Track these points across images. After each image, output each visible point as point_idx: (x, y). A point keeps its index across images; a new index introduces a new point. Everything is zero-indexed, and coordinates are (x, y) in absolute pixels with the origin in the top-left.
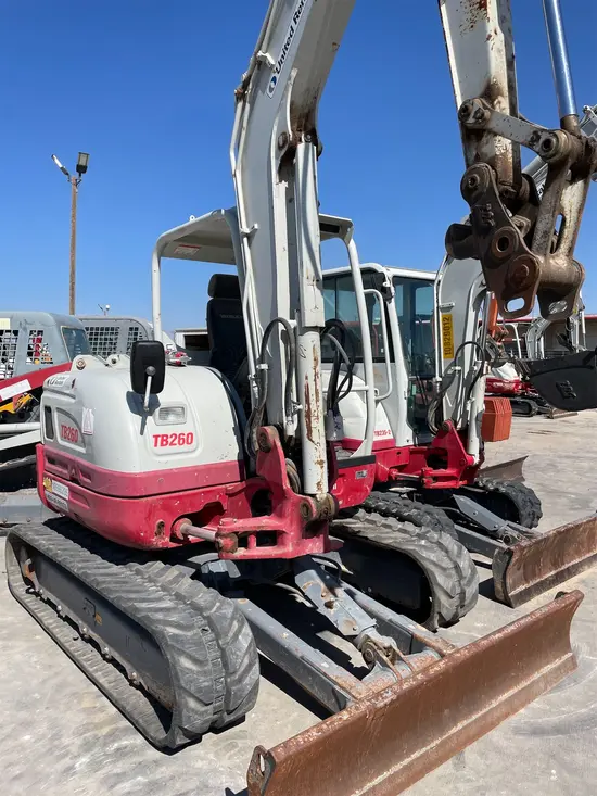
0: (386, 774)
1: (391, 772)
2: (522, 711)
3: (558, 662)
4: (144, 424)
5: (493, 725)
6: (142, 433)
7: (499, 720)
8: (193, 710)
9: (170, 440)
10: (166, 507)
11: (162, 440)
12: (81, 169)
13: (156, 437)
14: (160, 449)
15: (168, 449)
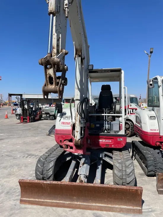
0: (51, 201)
1: (53, 201)
2: (105, 212)
3: (131, 207)
4: (61, 119)
5: (90, 209)
6: (60, 121)
7: (93, 209)
8: (38, 174)
9: (65, 123)
10: (62, 137)
11: (63, 123)
12: (151, 52)
13: (62, 122)
14: (62, 125)
15: (64, 125)
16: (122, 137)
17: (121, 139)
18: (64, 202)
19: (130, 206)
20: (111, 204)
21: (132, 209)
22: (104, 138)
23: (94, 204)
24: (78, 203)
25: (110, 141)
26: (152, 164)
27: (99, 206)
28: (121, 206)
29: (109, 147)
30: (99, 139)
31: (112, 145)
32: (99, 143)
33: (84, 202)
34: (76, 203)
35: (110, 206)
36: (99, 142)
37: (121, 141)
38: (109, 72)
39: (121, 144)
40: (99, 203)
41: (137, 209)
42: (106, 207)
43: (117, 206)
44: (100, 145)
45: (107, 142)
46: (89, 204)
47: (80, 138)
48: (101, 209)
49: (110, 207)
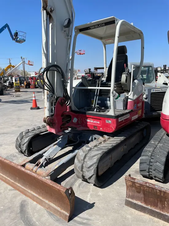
3: (59, 209)
16: (111, 119)
17: (110, 121)
18: (10, 180)
19: (58, 206)
20: (43, 198)
21: (59, 211)
22: (91, 118)
23: (29, 191)
24: (19, 185)
25: (99, 122)
26: (146, 161)
27: (32, 195)
28: (50, 203)
29: (97, 130)
30: (87, 119)
31: (100, 127)
32: (87, 124)
33: (23, 185)
34: (17, 184)
35: (41, 198)
36: (87, 122)
37: (109, 124)
38: (103, 26)
39: (110, 127)
40: (34, 192)
41: (63, 214)
42: (37, 198)
43: (47, 201)
44: (88, 126)
45: (94, 123)
46: (26, 189)
47: (48, 115)
48: (33, 198)
49: (41, 200)
